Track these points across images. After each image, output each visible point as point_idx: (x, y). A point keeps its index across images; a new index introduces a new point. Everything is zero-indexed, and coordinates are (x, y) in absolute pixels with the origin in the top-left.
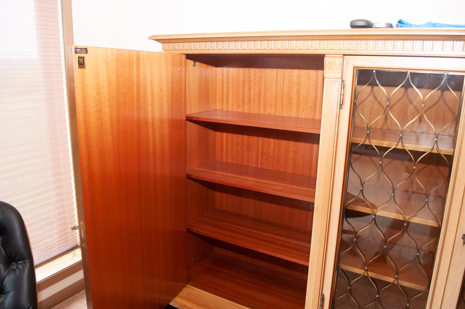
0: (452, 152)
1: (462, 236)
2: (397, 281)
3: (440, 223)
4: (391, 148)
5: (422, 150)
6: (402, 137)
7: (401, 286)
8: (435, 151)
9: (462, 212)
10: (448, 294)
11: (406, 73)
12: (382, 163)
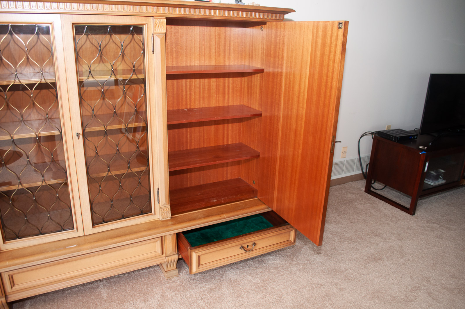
0: (55, 80)
1: (76, 134)
2: (45, 182)
3: (61, 131)
4: (9, 85)
5: (34, 83)
6: (17, 74)
7: (49, 185)
8: (43, 81)
9: (72, 119)
10: (80, 177)
11: (8, 26)
12: (7, 97)
